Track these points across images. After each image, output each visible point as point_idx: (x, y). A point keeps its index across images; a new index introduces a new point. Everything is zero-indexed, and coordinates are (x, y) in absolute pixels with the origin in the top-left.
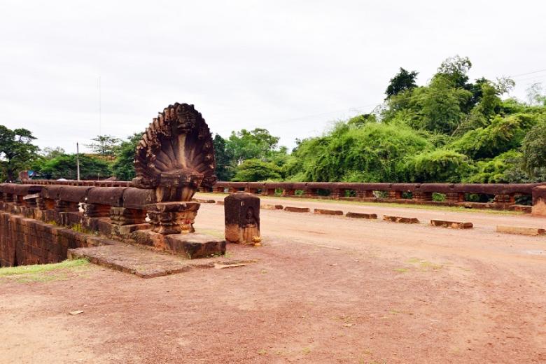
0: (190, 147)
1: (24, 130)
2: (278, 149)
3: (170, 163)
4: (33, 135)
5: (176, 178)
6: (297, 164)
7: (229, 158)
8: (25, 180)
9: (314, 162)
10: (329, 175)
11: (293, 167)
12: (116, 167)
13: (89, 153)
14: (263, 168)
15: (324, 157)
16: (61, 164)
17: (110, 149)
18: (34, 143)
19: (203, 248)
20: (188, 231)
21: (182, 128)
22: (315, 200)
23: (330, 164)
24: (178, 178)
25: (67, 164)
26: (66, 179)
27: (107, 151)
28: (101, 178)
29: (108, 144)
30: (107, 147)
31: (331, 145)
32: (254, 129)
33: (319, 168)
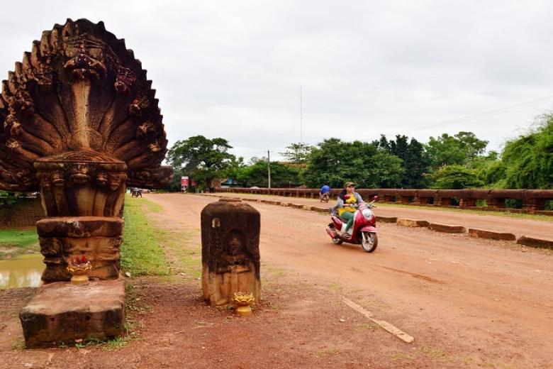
0: (103, 109)
1: (220, 139)
2: (486, 154)
3: (59, 141)
4: (229, 144)
5: (55, 169)
6: (498, 169)
7: (426, 165)
8: (217, 188)
9: (517, 165)
10: (538, 181)
11: (494, 173)
12: (305, 174)
13: (284, 161)
14: (465, 174)
15: (529, 160)
16: (255, 172)
17: (304, 157)
18: (229, 151)
19: (52, 326)
20: (84, 278)
21: (70, 67)
22: (501, 213)
23: (538, 169)
24: (61, 169)
25: (260, 172)
26: (260, 187)
27: (301, 159)
28: (293, 186)
29: (302, 151)
30: (301, 155)
31: (539, 144)
32: (457, 133)
33: (524, 173)
